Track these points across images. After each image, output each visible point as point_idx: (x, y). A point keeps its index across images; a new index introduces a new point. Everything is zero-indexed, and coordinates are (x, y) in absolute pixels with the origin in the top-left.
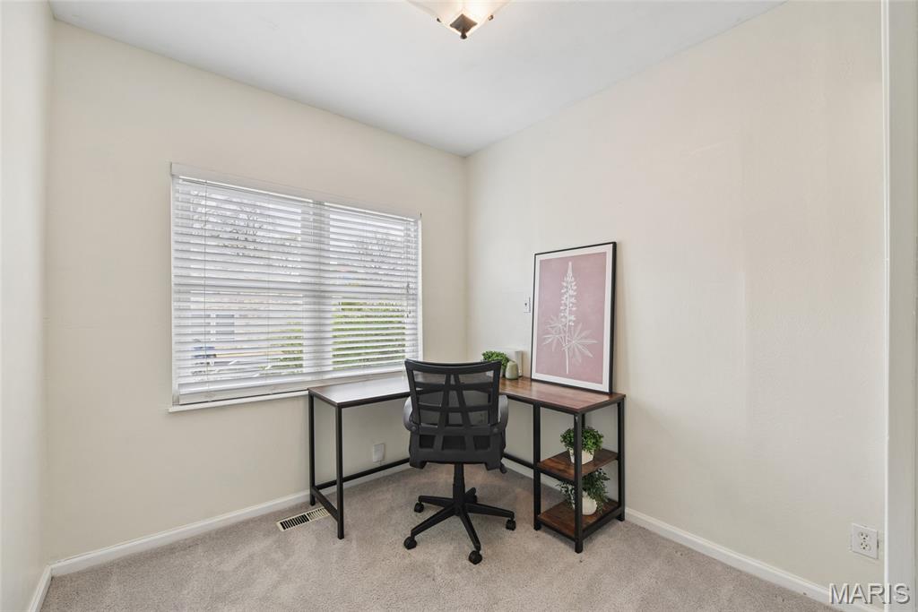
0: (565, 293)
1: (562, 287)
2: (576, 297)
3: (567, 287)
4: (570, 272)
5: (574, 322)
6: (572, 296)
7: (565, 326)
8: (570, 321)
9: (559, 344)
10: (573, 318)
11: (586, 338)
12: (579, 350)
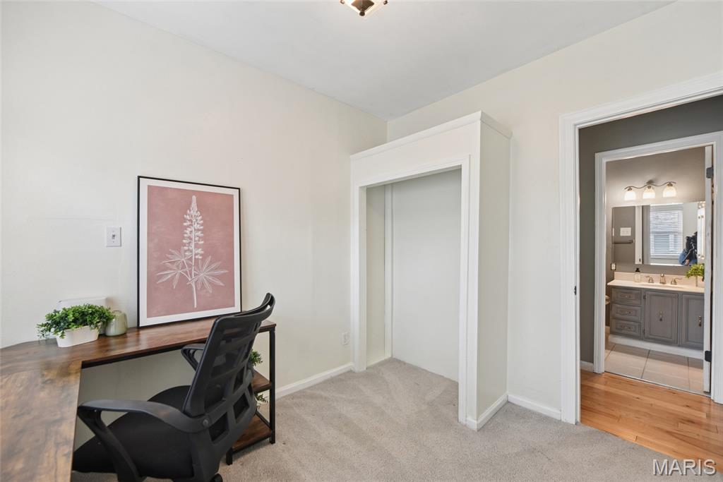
0: (188, 226)
1: (185, 220)
2: (203, 231)
3: (191, 221)
4: (194, 205)
5: (201, 255)
6: (198, 230)
7: (190, 259)
8: (196, 255)
9: (182, 277)
10: (200, 251)
11: (216, 269)
12: (208, 281)
